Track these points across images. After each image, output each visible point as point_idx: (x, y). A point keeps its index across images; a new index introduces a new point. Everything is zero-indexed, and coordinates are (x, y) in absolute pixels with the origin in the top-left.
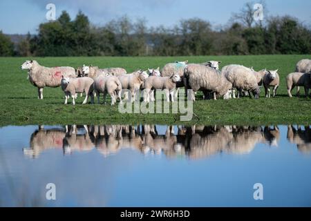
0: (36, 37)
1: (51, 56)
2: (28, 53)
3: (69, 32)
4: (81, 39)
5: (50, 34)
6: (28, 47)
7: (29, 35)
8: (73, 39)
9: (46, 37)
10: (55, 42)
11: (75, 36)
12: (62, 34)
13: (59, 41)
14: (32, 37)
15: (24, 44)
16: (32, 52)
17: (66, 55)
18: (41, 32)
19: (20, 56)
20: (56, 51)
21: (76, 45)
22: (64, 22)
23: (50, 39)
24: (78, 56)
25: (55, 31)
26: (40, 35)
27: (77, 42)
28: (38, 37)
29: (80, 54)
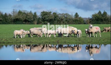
0: (91, 18)
1: (96, 24)
2: (89, 23)
3: (101, 17)
4: (105, 19)
5: (95, 18)
6: (89, 21)
7: (89, 18)
8: (102, 19)
9: (94, 19)
10: (97, 20)
11: (103, 18)
12: (99, 17)
13: (98, 20)
14: (90, 19)
15: (88, 20)
16: (90, 23)
17: (100, 24)
18: (93, 17)
19: (87, 24)
20: (97, 22)
21: (103, 21)
22: (99, 14)
23: (95, 19)
24: (104, 24)
25: (97, 17)
26: (92, 18)
27: (103, 20)
28: (92, 19)
29: (104, 23)
